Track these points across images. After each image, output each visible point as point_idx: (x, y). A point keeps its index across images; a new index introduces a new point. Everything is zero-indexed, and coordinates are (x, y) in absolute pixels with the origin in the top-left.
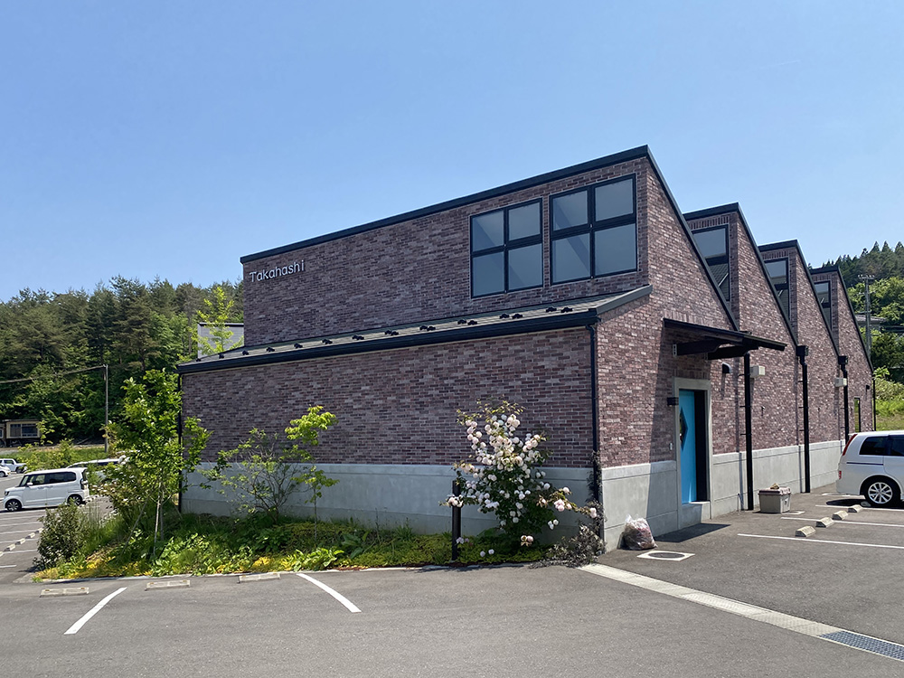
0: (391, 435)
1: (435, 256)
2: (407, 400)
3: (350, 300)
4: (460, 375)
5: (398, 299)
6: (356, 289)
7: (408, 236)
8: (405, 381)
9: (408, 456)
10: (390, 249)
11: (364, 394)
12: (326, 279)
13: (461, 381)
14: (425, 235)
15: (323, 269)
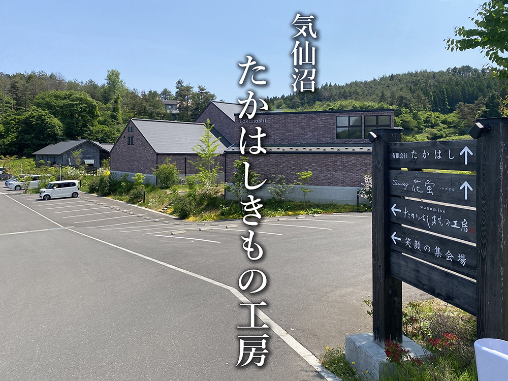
0: (323, 178)
1: (323, 125)
2: (330, 169)
3: (287, 134)
4: (350, 163)
5: (307, 136)
6: (290, 131)
7: (312, 118)
8: (330, 163)
9: (330, 184)
10: (304, 121)
11: (313, 166)
12: (276, 126)
13: (351, 165)
14: (319, 119)
15: (275, 123)
